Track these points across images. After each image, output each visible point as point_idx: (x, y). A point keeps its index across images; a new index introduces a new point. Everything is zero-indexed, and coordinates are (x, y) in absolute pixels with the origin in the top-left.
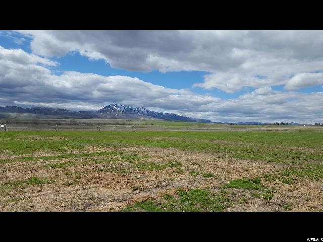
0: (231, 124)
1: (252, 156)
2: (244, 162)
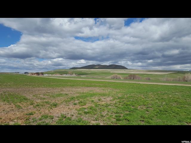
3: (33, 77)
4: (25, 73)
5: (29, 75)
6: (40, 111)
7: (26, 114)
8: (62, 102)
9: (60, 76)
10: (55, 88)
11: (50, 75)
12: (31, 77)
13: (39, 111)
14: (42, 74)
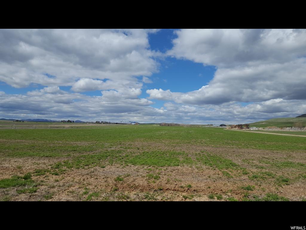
0: (17, 121)
1: (31, 153)
2: (20, 160)
3: (233, 131)
4: (221, 125)
5: (227, 128)
6: (262, 187)
7: (242, 188)
8: (296, 178)
9: (279, 130)
10: (275, 151)
11: (260, 129)
12: (230, 131)
13: (260, 186)
14: (247, 126)
